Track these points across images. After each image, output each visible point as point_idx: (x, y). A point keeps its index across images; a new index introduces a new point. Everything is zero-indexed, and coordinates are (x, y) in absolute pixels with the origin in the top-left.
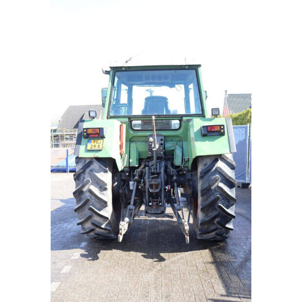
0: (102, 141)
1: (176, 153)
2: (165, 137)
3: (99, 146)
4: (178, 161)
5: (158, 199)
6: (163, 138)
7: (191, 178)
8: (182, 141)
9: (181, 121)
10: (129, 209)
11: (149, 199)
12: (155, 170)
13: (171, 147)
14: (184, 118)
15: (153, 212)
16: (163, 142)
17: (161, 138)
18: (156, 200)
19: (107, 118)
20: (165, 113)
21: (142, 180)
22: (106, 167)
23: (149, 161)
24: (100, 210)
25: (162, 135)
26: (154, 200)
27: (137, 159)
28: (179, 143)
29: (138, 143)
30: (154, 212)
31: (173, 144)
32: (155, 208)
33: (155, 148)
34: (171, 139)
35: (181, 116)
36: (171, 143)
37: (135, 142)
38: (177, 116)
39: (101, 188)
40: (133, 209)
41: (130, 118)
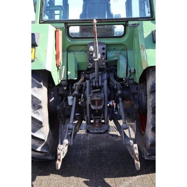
0: (34, 49)
1: (119, 64)
2: (107, 45)
4: (122, 73)
5: (101, 116)
6: (105, 47)
7: (136, 91)
8: (126, 50)
9: (126, 26)
10: (69, 129)
11: (90, 116)
12: (97, 83)
13: (115, 56)
14: (130, 23)
15: (96, 131)
16: (104, 51)
17: (102, 47)
18: (99, 117)
19: (40, 23)
21: (82, 95)
22: (41, 82)
23: (89, 74)
25: (104, 43)
26: (96, 117)
27: (75, 71)
28: (123, 52)
29: (76, 53)
31: (117, 53)
32: (98, 127)
33: (97, 58)
34: (113, 48)
35: (126, 20)
36: (114, 53)
37: (73, 52)
38: (121, 20)
39: (35, 106)
40: (72, 128)
41: (67, 23)
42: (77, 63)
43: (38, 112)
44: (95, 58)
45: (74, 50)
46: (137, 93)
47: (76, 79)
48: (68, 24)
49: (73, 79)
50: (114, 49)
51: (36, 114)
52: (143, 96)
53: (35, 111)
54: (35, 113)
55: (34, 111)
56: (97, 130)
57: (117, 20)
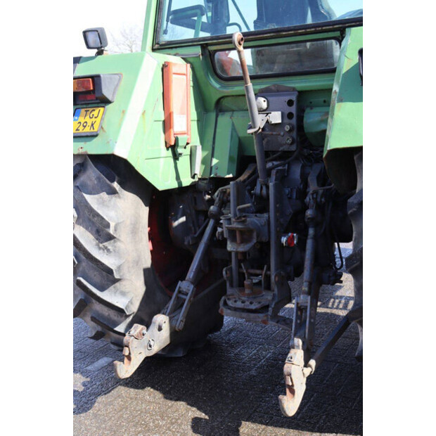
0: (102, 109)
2: (302, 94)
3: (92, 125)
5: (262, 269)
6: (294, 98)
10: (180, 292)
11: (239, 266)
12: (264, 188)
13: (321, 121)
15: (239, 305)
16: (293, 109)
17: (287, 98)
19: (154, 50)
20: (309, 21)
22: (112, 181)
24: (102, 289)
25: (294, 89)
29: (236, 114)
30: (242, 306)
33: (255, 128)
34: (323, 99)
35: (340, 26)
36: (320, 112)
38: (328, 28)
39: (101, 233)
40: (187, 291)
41: (207, 45)
42: (239, 138)
43: (106, 248)
44: (250, 128)
45: (234, 108)
47: (231, 176)
48: (212, 48)
49: (222, 176)
50: (325, 101)
51: (101, 251)
53: (101, 245)
54: (100, 248)
55: (98, 245)
56: (243, 302)
57: (318, 29)
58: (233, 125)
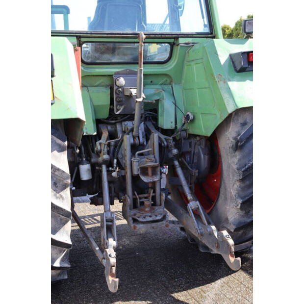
7: (189, 149)
8: (170, 84)
11: (134, 194)
13: (155, 94)
14: (182, 41)
15: (148, 219)
18: (146, 195)
21: (115, 161)
26: (141, 196)
27: (93, 121)
28: (166, 87)
29: (92, 89)
30: (151, 219)
31: (157, 89)
32: (150, 211)
33: (140, 97)
34: (151, 80)
35: (176, 36)
36: (153, 89)
37: (86, 88)
38: (168, 36)
39: (58, 185)
40: (112, 219)
41: (80, 37)
42: (94, 106)
43: (61, 197)
44: (137, 98)
45: (87, 85)
46: (189, 153)
47: (95, 134)
48: (83, 40)
49: (91, 134)
50: (151, 82)
52: (202, 156)
53: (58, 195)
54: (57, 198)
55: (55, 195)
56: (150, 217)
57: (163, 36)
58: (90, 96)
